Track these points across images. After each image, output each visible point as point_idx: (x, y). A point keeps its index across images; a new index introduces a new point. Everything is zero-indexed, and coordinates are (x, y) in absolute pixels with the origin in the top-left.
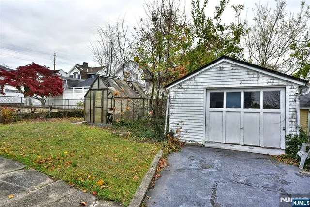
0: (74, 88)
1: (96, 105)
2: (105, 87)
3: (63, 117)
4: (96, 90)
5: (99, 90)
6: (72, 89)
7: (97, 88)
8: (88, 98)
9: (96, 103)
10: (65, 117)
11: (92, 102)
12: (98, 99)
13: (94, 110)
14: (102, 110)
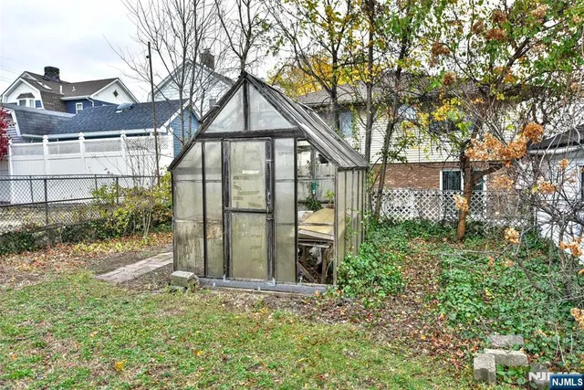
0: (46, 137)
1: (233, 205)
2: (280, 123)
3: (43, 248)
4: (235, 136)
5: (249, 136)
6: (41, 140)
7: (240, 128)
8: (191, 170)
9: (234, 193)
10: (54, 245)
11: (215, 189)
12: (246, 177)
13: (225, 224)
14: (271, 223)
